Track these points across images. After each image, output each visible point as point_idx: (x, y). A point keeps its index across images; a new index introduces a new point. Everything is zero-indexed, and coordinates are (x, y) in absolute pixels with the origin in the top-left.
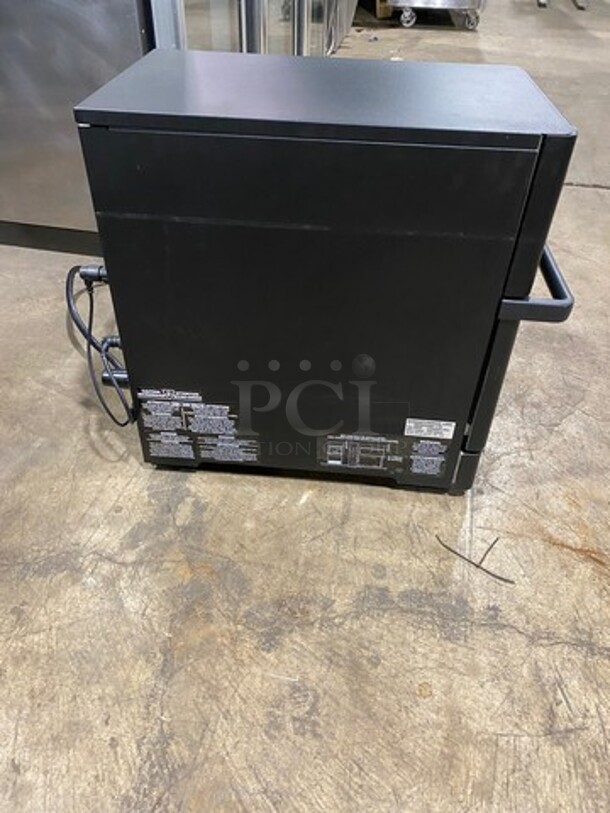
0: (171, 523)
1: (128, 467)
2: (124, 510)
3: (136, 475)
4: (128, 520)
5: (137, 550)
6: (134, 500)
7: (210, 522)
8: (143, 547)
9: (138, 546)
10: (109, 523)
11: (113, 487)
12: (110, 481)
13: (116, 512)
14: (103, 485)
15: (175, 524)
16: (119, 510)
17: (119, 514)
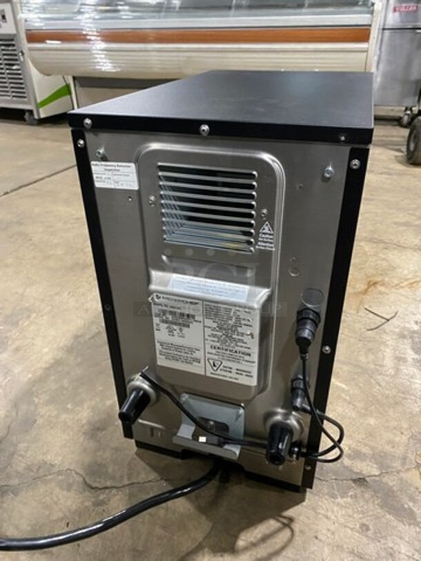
0: (377, 478)
1: (301, 518)
2: (364, 521)
3: (314, 509)
4: (378, 518)
5: (415, 509)
6: (350, 512)
7: (372, 448)
8: (411, 504)
9: (410, 508)
10: (385, 537)
11: (333, 533)
12: (323, 538)
13: (368, 529)
14: (329, 545)
15: (379, 475)
16: (365, 528)
17: (371, 527)
